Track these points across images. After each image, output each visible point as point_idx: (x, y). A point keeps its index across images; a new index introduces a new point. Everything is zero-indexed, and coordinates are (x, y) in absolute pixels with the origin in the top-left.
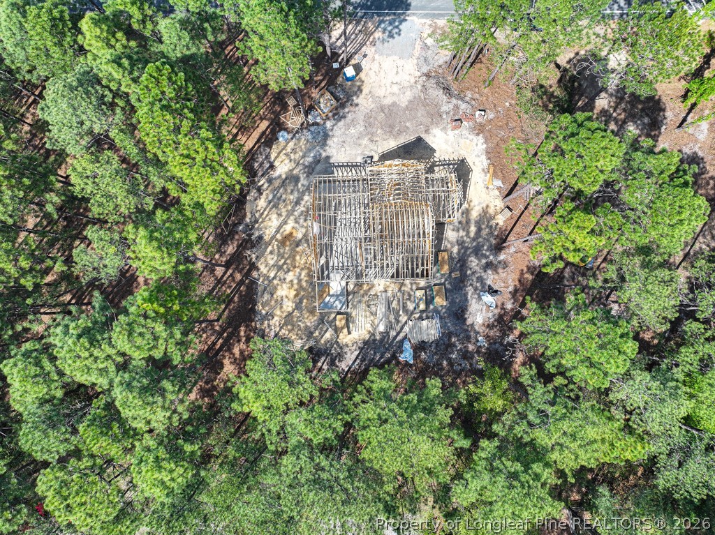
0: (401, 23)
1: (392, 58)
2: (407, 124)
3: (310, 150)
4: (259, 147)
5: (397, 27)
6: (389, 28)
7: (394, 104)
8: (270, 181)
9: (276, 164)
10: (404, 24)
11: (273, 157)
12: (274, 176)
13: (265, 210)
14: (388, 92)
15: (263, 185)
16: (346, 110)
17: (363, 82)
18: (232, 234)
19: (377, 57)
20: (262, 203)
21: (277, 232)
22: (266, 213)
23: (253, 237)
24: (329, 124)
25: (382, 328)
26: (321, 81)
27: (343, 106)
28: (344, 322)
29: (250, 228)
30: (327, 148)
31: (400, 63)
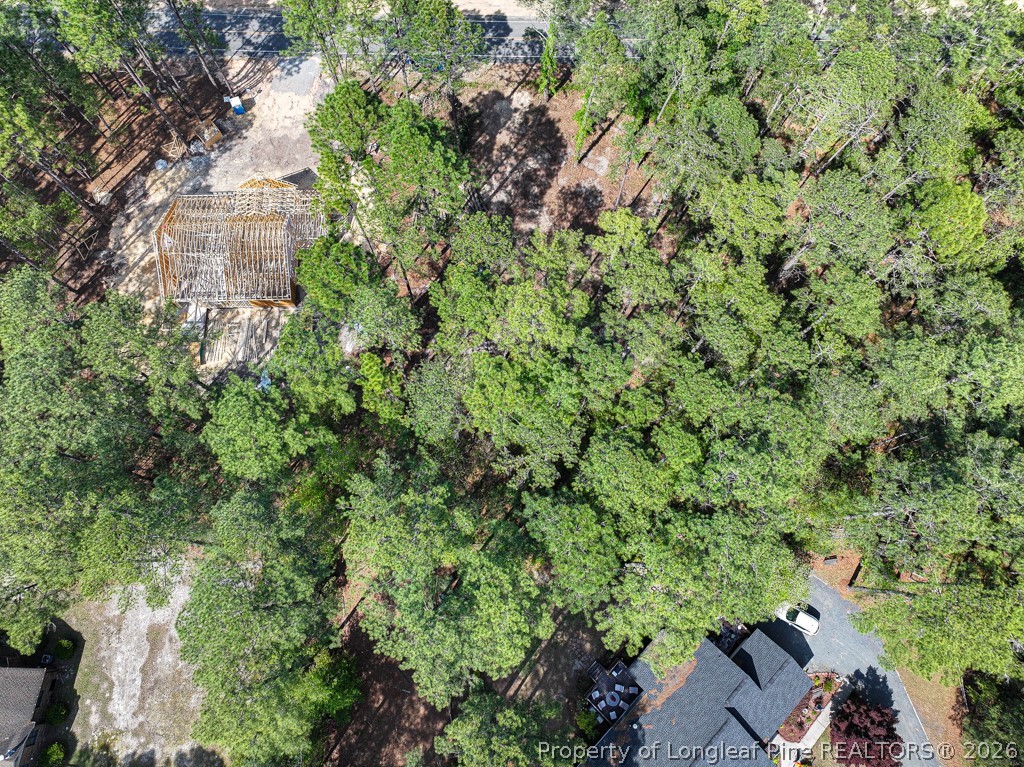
0: (301, 62)
1: (286, 95)
2: (297, 156)
3: (188, 180)
4: (134, 176)
5: (297, 66)
6: (289, 67)
7: (285, 137)
8: (141, 210)
9: (151, 192)
10: (304, 63)
11: (148, 185)
12: (147, 204)
13: (131, 237)
14: (280, 125)
15: (132, 213)
16: (234, 143)
17: (255, 116)
18: (90, 261)
19: (272, 92)
20: (129, 230)
21: (142, 259)
22: (131, 240)
23: (113, 265)
24: (213, 155)
25: (240, 357)
26: (210, 114)
27: (230, 138)
28: (198, 349)
29: (111, 256)
30: (208, 177)
31: (296, 98)
